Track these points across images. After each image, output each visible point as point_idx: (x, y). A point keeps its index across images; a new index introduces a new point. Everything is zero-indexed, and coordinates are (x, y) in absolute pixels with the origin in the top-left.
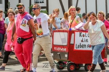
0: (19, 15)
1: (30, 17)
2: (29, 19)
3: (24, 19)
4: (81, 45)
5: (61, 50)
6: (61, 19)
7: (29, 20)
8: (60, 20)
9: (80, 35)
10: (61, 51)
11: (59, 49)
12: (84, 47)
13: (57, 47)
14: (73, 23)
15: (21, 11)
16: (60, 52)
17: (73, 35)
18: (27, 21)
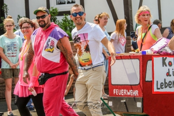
0: (41, 30)
1: (61, 34)
2: (60, 37)
3: (49, 38)
4: (167, 81)
5: (128, 94)
6: (110, 34)
7: (60, 40)
8: (109, 36)
9: (164, 63)
10: (127, 96)
11: (123, 92)
12: (172, 86)
13: (120, 89)
14: (147, 39)
15: (43, 23)
16: (126, 99)
17: (150, 63)
18: (56, 42)
